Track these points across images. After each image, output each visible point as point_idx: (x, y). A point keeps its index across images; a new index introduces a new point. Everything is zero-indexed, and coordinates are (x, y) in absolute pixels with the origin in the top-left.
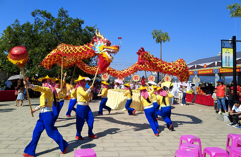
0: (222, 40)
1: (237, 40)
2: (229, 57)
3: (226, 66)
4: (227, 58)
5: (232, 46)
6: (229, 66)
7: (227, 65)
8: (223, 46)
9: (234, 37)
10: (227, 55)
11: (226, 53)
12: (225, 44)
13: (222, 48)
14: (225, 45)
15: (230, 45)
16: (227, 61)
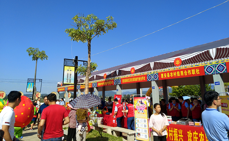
0: (65, 59)
1: (78, 59)
2: (71, 74)
3: (67, 82)
4: (69, 75)
5: (74, 65)
6: (70, 82)
7: (69, 81)
8: (66, 64)
9: (77, 57)
10: (69, 72)
11: (68, 70)
12: (67, 62)
13: (64, 66)
14: (67, 64)
15: (73, 64)
16: (69, 78)
